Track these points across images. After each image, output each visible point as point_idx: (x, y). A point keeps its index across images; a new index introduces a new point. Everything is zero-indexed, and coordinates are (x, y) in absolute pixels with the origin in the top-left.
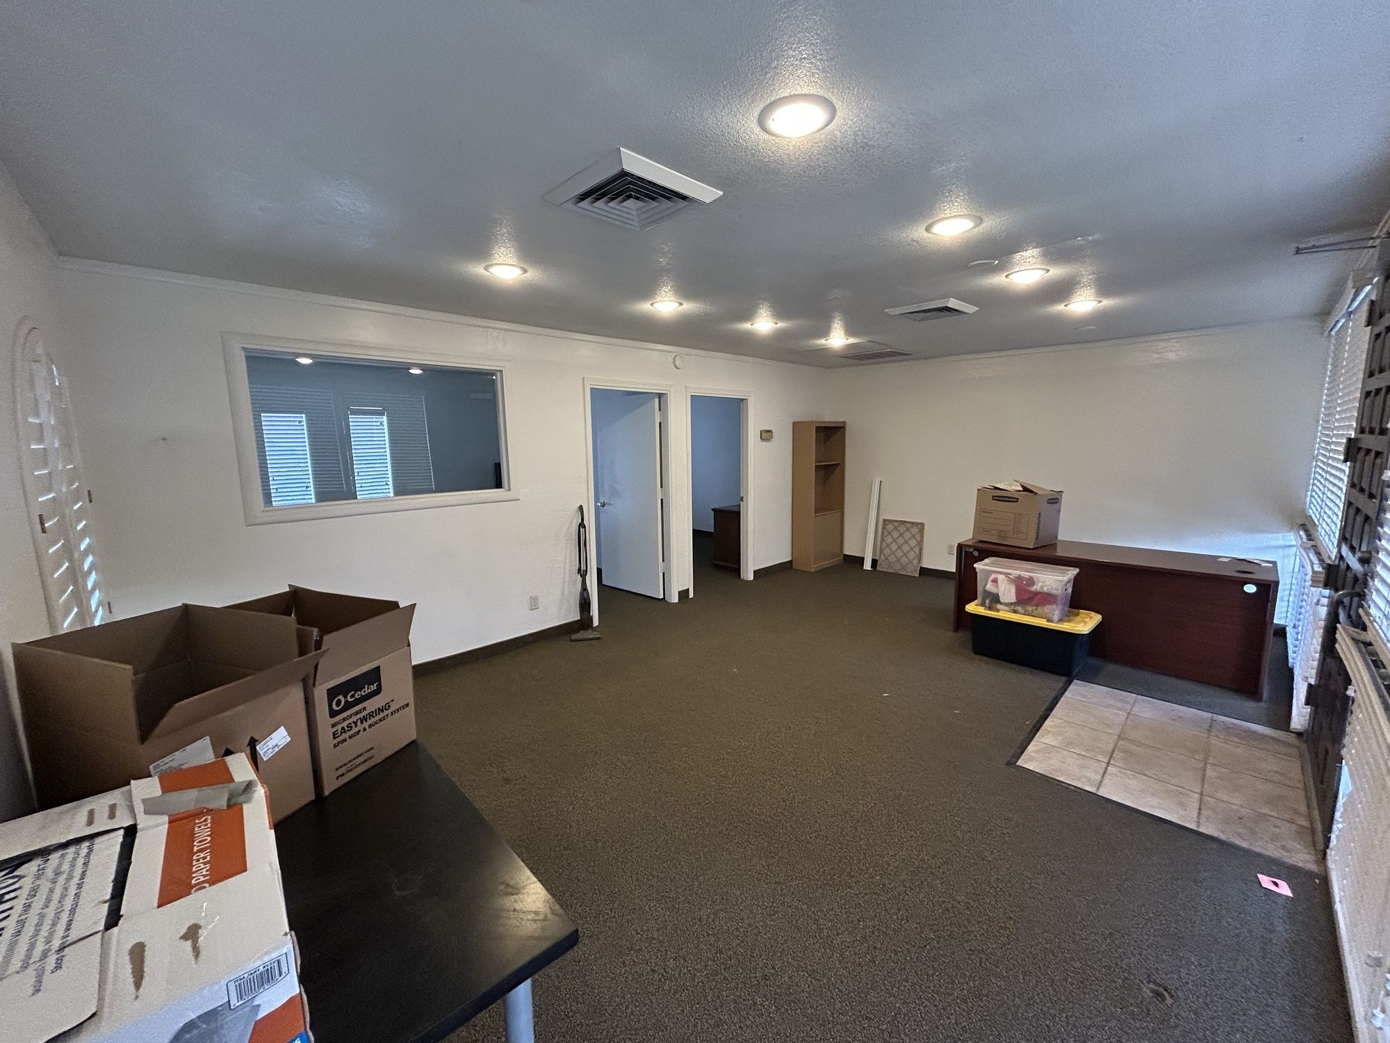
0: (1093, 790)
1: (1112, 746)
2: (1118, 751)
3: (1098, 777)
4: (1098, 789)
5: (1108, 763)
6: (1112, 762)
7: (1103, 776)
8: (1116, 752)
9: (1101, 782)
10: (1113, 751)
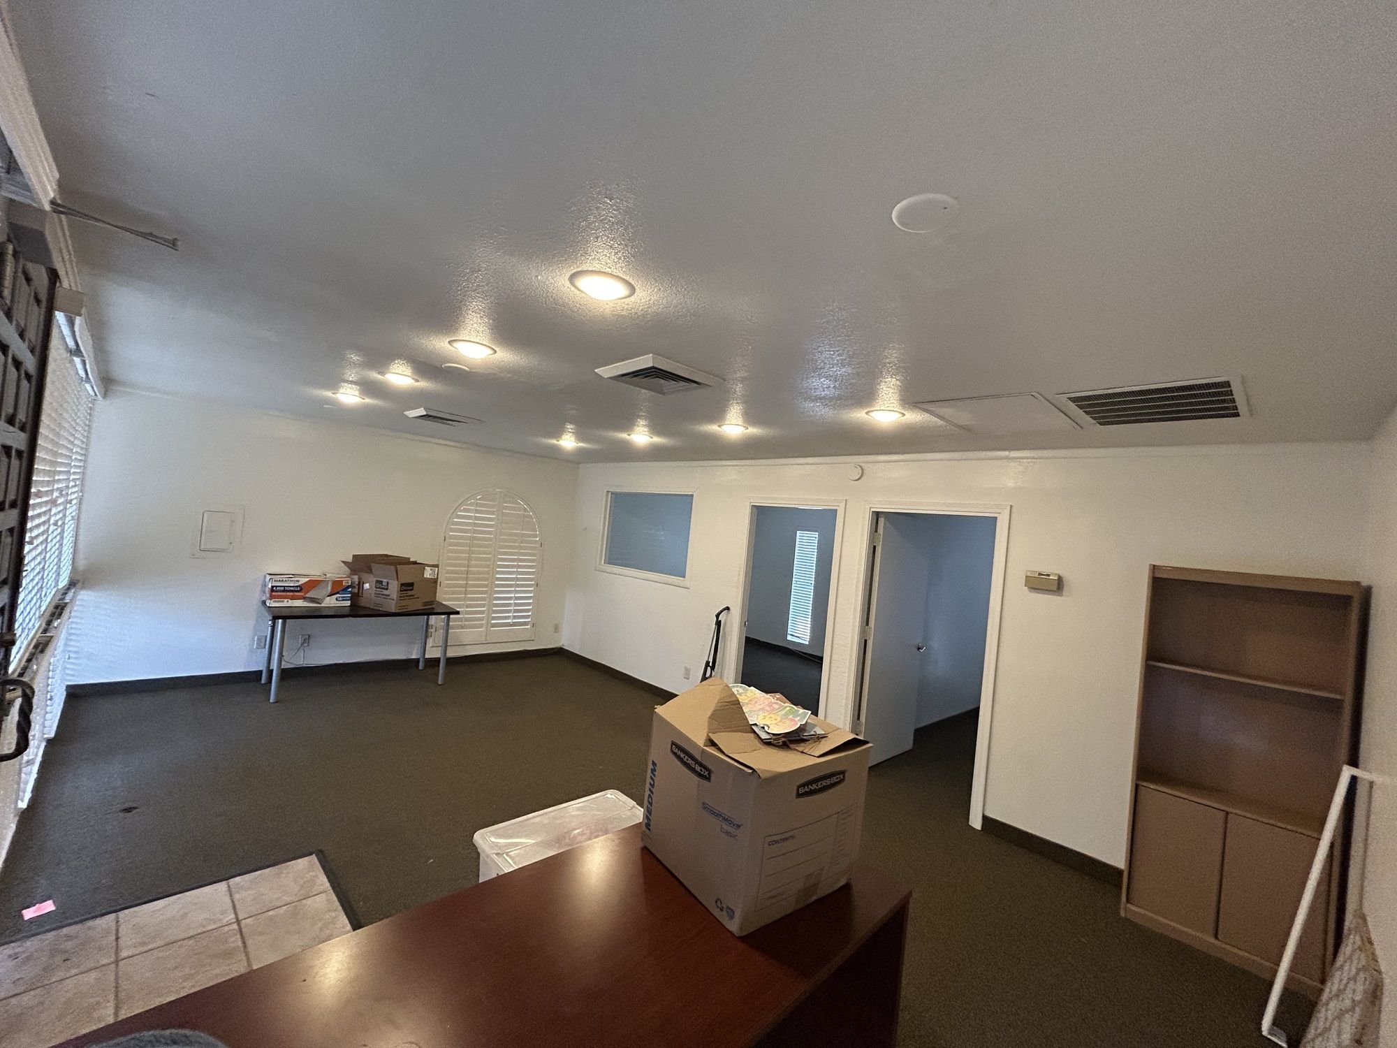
0: (232, 881)
1: (251, 949)
2: (238, 947)
3: (237, 896)
4: (229, 886)
5: (238, 921)
6: (235, 926)
7: (233, 901)
8: (240, 943)
9: (231, 896)
10: (244, 943)
